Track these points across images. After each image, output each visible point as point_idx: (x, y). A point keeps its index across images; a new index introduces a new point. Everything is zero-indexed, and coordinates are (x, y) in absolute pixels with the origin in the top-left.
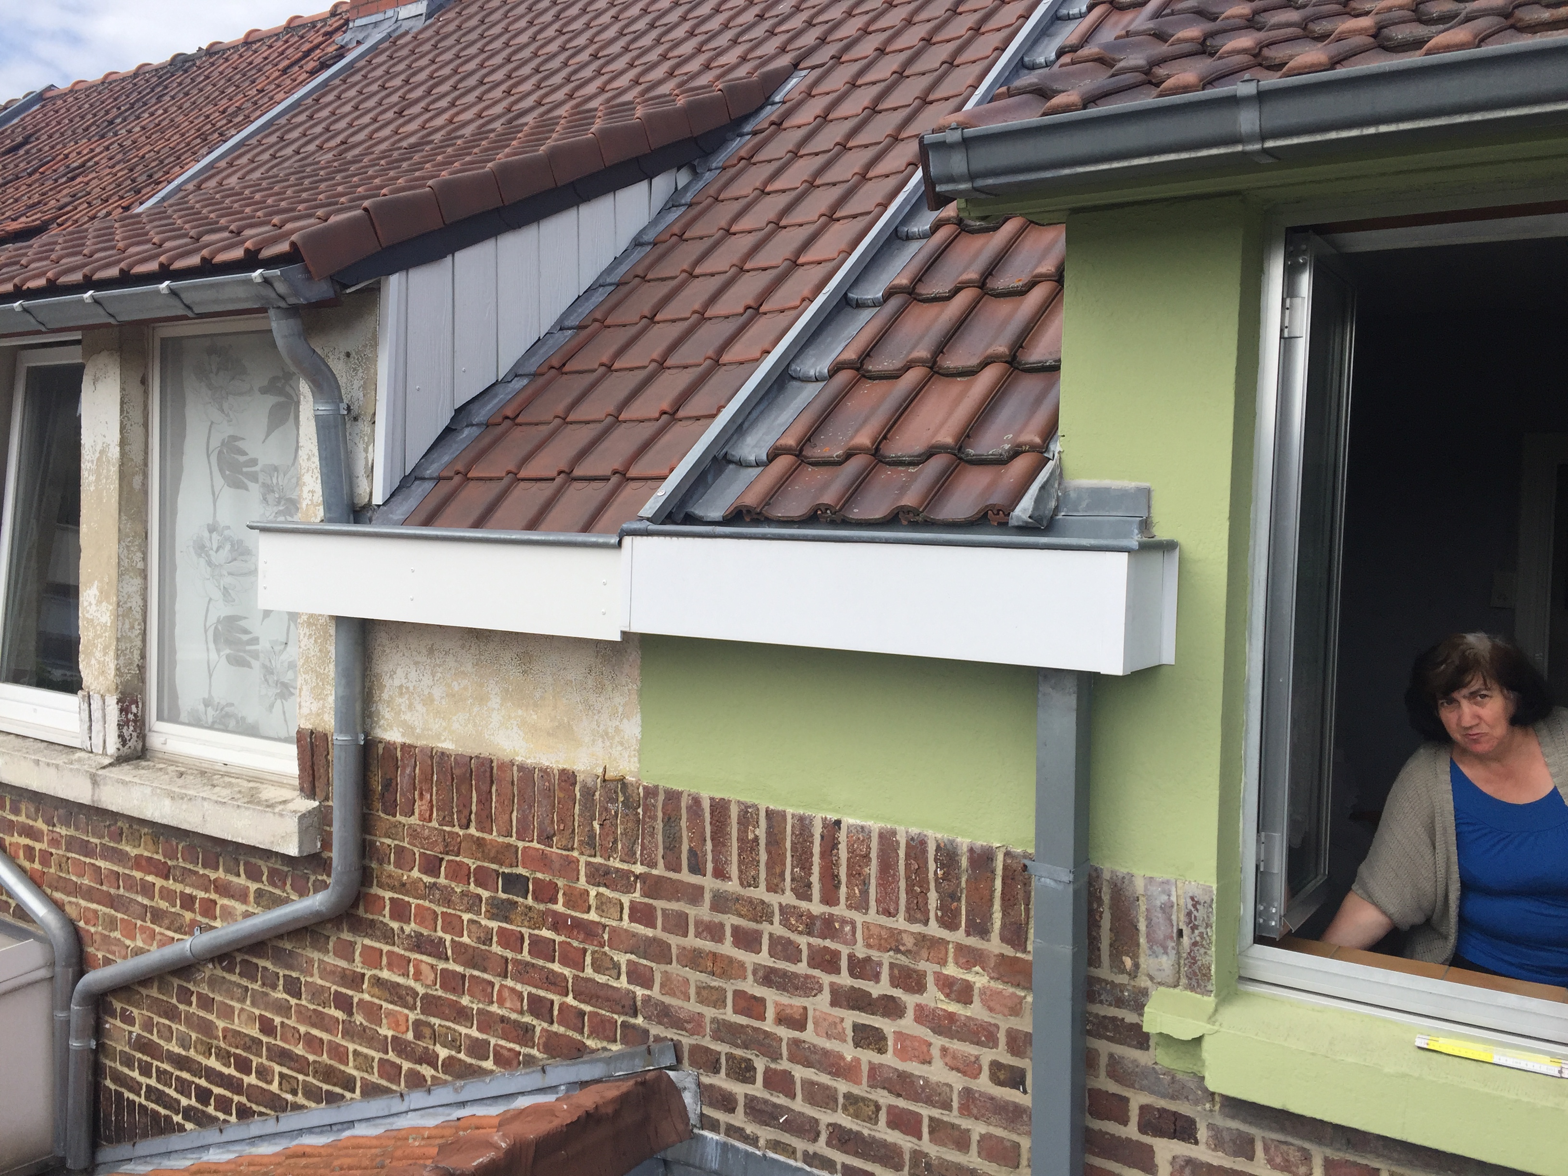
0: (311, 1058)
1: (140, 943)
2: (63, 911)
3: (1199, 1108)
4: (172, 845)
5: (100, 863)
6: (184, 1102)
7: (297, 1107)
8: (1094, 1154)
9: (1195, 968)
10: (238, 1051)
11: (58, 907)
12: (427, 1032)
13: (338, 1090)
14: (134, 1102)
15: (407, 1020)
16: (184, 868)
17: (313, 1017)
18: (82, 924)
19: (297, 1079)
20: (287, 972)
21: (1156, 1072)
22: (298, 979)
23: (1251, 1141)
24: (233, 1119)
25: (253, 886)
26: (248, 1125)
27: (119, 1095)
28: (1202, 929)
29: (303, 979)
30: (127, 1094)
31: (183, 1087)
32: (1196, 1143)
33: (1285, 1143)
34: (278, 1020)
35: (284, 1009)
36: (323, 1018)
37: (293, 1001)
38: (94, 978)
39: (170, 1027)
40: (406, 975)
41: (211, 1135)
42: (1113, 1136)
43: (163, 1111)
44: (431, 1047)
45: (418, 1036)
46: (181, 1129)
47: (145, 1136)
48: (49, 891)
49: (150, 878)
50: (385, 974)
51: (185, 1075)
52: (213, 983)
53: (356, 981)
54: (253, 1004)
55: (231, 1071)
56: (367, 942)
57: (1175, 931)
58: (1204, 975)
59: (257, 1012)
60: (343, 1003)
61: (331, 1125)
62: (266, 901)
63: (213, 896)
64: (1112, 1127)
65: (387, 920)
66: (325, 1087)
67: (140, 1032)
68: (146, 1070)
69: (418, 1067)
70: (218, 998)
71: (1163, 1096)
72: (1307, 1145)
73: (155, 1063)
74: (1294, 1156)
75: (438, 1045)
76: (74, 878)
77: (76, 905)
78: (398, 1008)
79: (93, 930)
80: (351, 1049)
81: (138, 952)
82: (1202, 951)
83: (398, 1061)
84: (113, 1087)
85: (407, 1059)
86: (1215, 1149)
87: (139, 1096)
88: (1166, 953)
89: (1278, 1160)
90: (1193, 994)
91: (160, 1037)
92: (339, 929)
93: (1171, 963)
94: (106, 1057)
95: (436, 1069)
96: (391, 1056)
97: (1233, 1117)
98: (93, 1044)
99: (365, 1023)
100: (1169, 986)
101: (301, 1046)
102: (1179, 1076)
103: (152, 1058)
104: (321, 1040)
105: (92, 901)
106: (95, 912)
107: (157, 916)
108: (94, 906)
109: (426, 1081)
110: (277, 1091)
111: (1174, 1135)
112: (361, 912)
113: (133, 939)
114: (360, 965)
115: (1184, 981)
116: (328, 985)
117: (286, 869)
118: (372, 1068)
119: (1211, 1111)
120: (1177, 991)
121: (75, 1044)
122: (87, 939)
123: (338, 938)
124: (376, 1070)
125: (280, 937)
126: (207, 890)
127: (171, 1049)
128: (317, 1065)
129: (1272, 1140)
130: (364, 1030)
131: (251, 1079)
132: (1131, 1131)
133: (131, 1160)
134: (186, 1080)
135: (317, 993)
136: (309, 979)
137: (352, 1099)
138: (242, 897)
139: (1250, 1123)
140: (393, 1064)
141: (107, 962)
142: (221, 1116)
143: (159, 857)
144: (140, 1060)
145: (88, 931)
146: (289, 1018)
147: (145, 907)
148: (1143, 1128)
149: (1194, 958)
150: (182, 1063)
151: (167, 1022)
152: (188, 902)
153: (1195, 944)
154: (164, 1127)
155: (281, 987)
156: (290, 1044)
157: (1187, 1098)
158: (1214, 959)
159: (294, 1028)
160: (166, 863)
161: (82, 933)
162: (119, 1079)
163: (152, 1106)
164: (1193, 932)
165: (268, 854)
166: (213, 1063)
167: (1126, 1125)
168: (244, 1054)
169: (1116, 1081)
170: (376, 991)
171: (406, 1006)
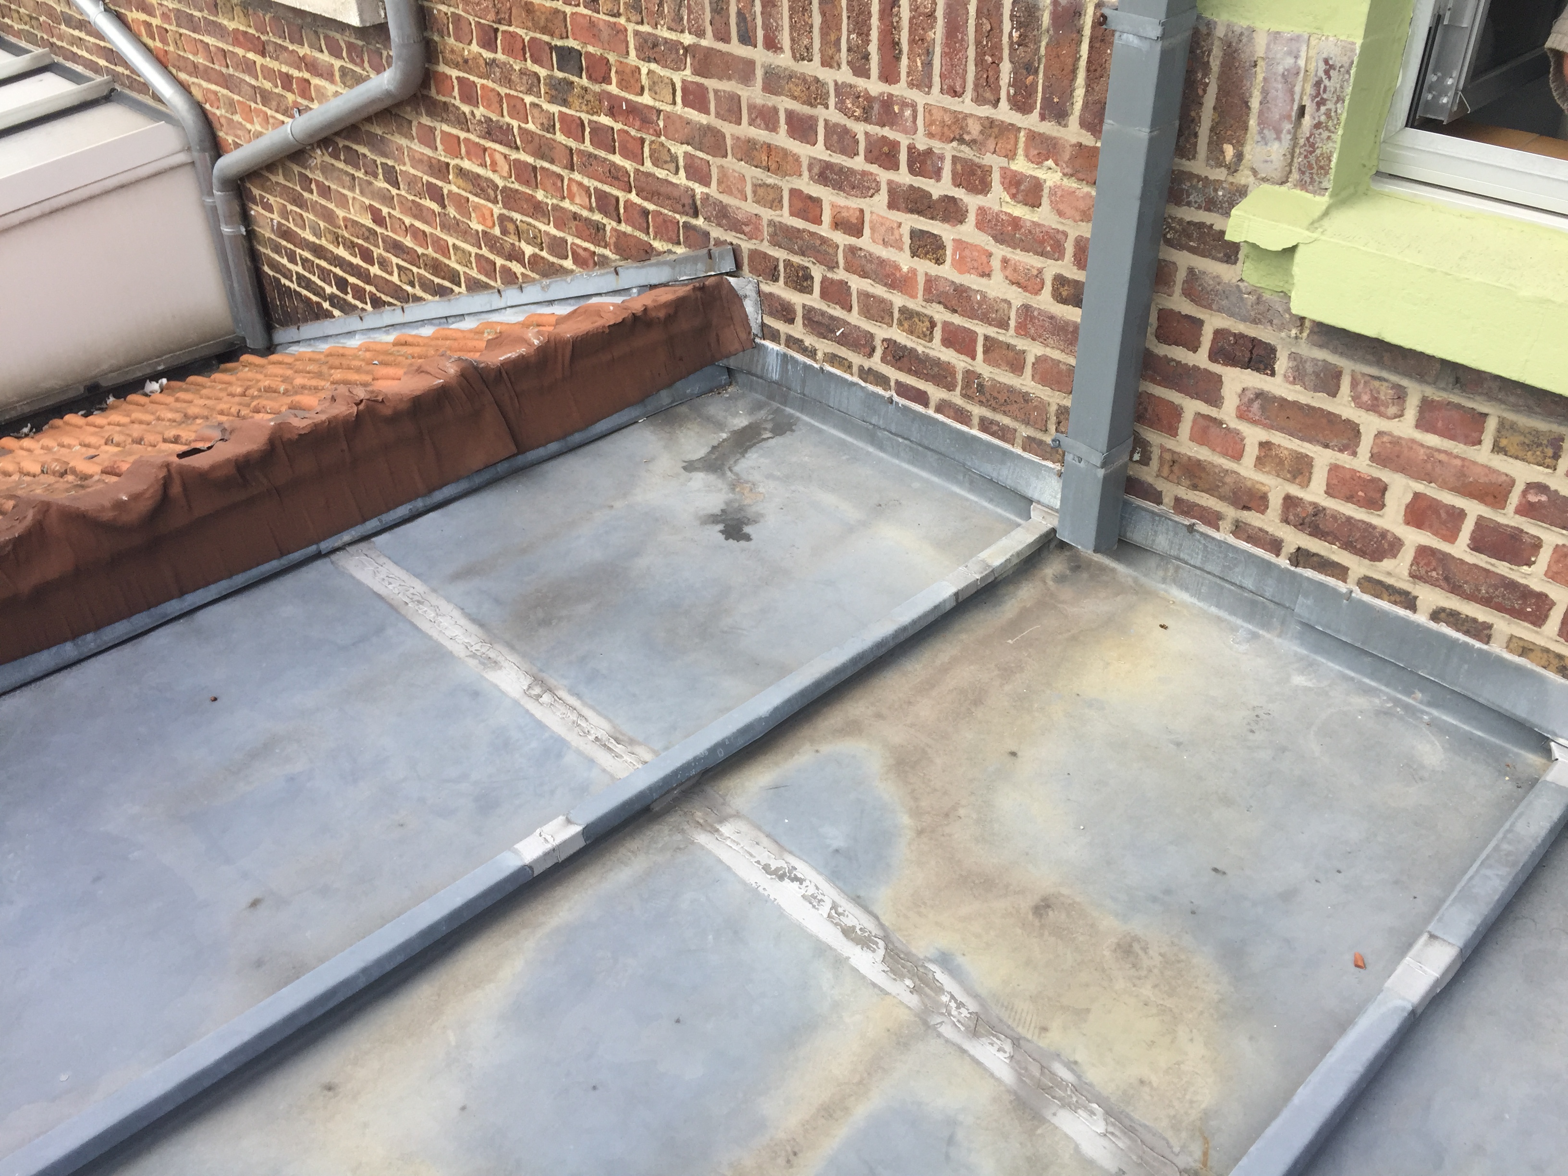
0: (420, 251)
1: (259, 128)
2: (190, 93)
3: (1283, 334)
4: (259, 17)
5: (207, 39)
6: (329, 290)
7: (417, 299)
8: (1153, 381)
9: (1312, 159)
10: (360, 242)
11: (185, 88)
12: (511, 227)
13: (447, 284)
14: (289, 287)
15: (492, 215)
16: (275, 43)
17: (413, 208)
18: (207, 106)
19: (411, 271)
20: (384, 160)
21: (1240, 291)
22: (394, 167)
23: (1337, 375)
24: (369, 307)
25: (337, 63)
26: (381, 313)
27: (278, 281)
28: (1330, 105)
29: (397, 168)
30: (284, 281)
31: (325, 275)
32: (1273, 374)
33: (1379, 379)
34: (385, 211)
35: (388, 200)
36: (421, 210)
37: (394, 191)
38: (229, 162)
39: (301, 215)
40: (483, 165)
41: (353, 322)
42: (1179, 363)
43: (315, 298)
44: (517, 243)
45: (504, 232)
46: (329, 315)
47: (306, 320)
48: (174, 71)
49: (251, 55)
50: (466, 164)
51: (323, 264)
52: (326, 169)
53: (442, 170)
54: (362, 193)
55: (357, 261)
56: (446, 128)
57: (1296, 107)
58: (1321, 168)
59: (367, 202)
60: (437, 195)
61: (446, 317)
62: (350, 79)
63: (307, 75)
64: (1180, 354)
65: (457, 103)
66: (437, 280)
67: (279, 219)
68: (292, 258)
69: (508, 264)
70: (333, 187)
71: (1244, 320)
72: (1405, 382)
73: (298, 251)
74: (1385, 393)
75: (522, 241)
76: (191, 57)
77: (201, 86)
78: (482, 202)
79: (218, 112)
80: (450, 244)
81: (258, 135)
82: (1325, 134)
83: (492, 257)
84: (271, 273)
85: (498, 254)
86: (1294, 383)
87: (292, 281)
88: (1278, 138)
89: (1365, 398)
90: (1303, 193)
91: (296, 225)
92: (419, 114)
93: (1282, 152)
94: (259, 244)
95: (524, 267)
96: (485, 251)
97: (1321, 346)
98: (243, 230)
99: (458, 217)
100: (1274, 183)
101: (408, 238)
102: (1267, 296)
103: (295, 246)
104: (424, 232)
105: (209, 80)
106: (216, 93)
107: (266, 97)
108: (214, 87)
109: (517, 278)
110: (399, 283)
111: (1248, 365)
112: (433, 93)
113: (252, 122)
114: (443, 153)
115: (1295, 176)
116: (420, 174)
117: (360, 43)
118: (471, 263)
119: (1296, 338)
120: (1284, 188)
121: (226, 230)
122: (216, 124)
123: (419, 123)
124: (474, 265)
125: (369, 119)
126: (300, 70)
127: (307, 237)
128: (425, 258)
129: (1364, 375)
130: (458, 224)
131: (375, 270)
132: (1200, 359)
133: (299, 342)
134: (324, 268)
135: (412, 182)
136: (403, 168)
137: (459, 293)
138: (329, 76)
139: (1341, 354)
140: (487, 259)
141: (237, 146)
142: (360, 305)
143: (251, 31)
144: (286, 248)
145: (214, 114)
146: (394, 209)
147: (254, 87)
148: (1214, 356)
149: (1312, 145)
150: (319, 251)
151: (298, 210)
152: (287, 81)
153: (1318, 126)
154: (318, 314)
155: (381, 176)
156: (399, 236)
157: (1271, 322)
158: (1338, 146)
159: (399, 219)
160: (259, 37)
161: (210, 116)
162: (275, 266)
163: (304, 292)
164: (1318, 109)
165: (343, 27)
166: (341, 252)
167: (1195, 351)
168: (366, 245)
169: (1192, 300)
170: (460, 182)
171: (488, 200)
